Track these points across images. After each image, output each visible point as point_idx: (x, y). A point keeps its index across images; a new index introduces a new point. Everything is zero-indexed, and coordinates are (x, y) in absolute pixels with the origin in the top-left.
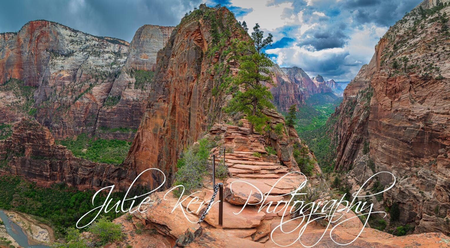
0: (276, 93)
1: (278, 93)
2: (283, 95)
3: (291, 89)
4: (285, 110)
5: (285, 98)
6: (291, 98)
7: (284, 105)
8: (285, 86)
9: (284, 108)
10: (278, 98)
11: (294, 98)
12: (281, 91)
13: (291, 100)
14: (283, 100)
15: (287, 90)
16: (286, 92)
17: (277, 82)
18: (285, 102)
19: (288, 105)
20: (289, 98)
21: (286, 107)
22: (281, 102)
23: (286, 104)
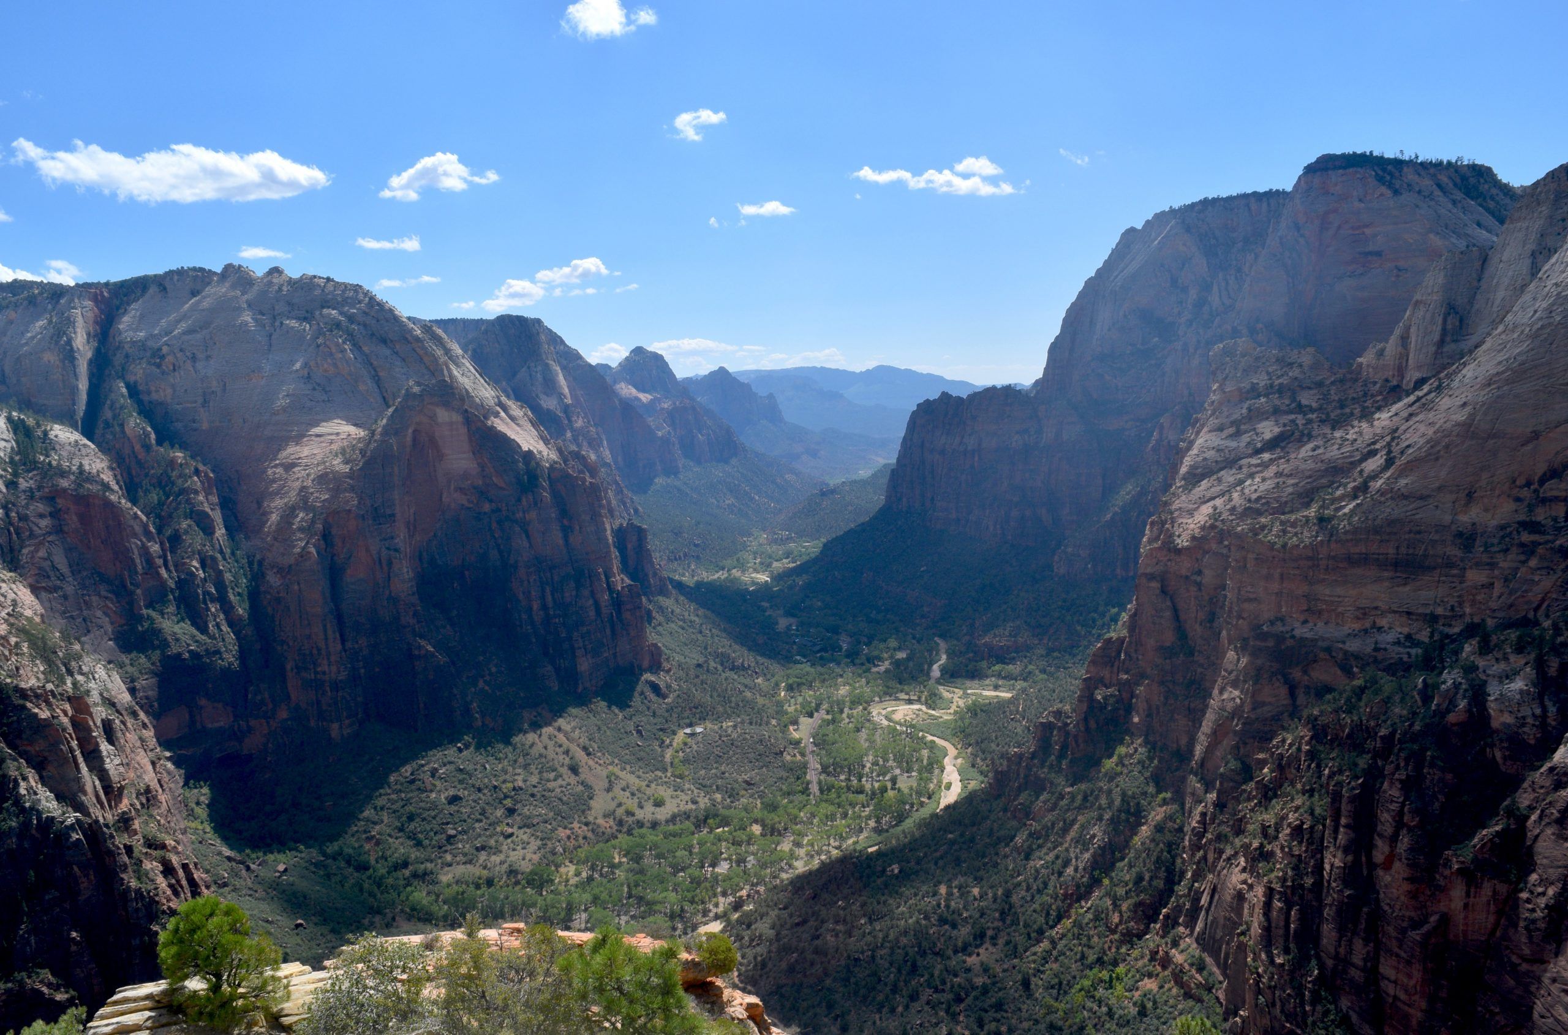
0: (484, 558)
1: (494, 555)
2: (537, 566)
3: (594, 517)
4: (572, 676)
5: (555, 590)
6: (601, 586)
7: (559, 642)
9: (560, 662)
12: (522, 543)
13: (605, 599)
14: (544, 607)
15: (566, 522)
16: (561, 542)
17: (482, 472)
18: (559, 616)
19: (588, 633)
20: (592, 584)
21: (578, 652)
22: (531, 621)
23: (570, 631)
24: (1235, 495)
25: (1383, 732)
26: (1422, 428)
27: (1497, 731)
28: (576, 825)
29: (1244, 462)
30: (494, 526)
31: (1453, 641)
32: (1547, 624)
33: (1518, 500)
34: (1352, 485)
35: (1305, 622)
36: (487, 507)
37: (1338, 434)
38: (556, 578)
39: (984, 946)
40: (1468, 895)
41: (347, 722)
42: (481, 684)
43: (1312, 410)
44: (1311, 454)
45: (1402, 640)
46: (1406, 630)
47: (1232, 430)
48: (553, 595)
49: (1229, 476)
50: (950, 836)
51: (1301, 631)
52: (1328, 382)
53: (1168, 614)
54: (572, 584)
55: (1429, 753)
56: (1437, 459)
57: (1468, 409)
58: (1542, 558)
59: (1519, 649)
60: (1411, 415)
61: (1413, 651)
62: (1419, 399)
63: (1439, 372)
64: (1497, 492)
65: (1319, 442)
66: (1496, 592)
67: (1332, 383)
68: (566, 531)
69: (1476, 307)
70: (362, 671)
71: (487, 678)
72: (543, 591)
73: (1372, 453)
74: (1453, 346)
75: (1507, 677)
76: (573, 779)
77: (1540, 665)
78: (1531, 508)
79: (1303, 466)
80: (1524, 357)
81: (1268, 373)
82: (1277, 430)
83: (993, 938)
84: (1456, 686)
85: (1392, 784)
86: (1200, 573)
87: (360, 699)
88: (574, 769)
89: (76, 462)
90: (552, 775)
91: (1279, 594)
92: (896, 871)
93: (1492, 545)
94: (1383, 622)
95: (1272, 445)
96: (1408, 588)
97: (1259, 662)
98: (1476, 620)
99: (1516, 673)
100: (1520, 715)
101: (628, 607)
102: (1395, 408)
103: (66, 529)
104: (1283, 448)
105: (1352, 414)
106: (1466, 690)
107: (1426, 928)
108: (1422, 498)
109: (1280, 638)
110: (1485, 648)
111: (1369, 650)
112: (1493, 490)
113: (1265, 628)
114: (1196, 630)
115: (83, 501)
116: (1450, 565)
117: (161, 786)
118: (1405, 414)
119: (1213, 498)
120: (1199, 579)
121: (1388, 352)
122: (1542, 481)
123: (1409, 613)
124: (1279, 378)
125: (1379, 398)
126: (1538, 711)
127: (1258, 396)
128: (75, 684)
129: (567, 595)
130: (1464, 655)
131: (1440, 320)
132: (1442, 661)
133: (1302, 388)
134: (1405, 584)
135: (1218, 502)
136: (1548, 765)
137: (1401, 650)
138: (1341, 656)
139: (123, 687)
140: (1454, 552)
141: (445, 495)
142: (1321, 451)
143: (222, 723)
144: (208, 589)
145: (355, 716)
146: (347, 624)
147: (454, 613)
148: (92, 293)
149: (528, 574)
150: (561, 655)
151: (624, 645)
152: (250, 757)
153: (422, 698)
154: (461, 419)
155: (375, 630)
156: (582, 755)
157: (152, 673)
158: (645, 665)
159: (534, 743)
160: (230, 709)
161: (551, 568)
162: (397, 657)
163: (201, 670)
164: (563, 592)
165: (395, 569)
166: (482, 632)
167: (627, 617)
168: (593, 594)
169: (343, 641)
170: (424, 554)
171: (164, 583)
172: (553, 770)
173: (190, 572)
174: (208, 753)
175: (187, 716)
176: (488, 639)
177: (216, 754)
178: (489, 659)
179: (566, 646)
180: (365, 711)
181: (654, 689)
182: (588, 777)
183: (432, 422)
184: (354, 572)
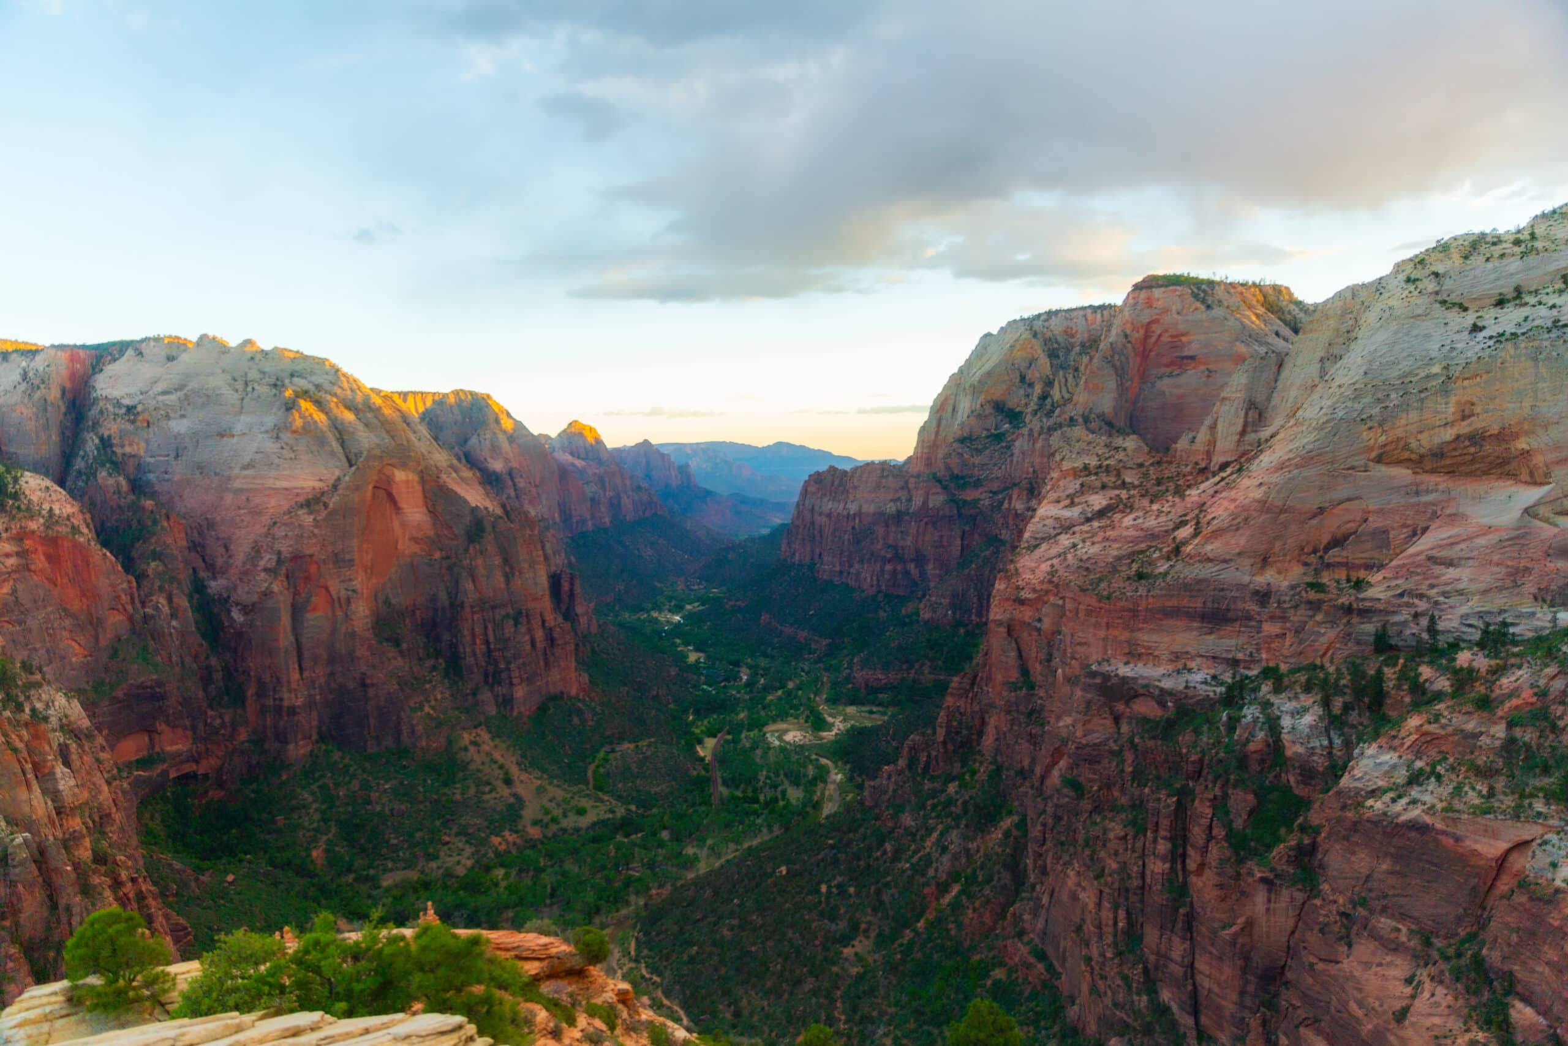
0: (434, 599)
1: (443, 596)
2: (484, 607)
3: (532, 564)
4: (507, 702)
5: (498, 627)
6: (536, 623)
7: (498, 672)
8: (491, 548)
9: (499, 690)
11: (551, 616)
12: (469, 586)
13: (539, 634)
14: (487, 642)
15: (507, 569)
16: (503, 586)
17: (434, 524)
18: (499, 650)
19: (524, 664)
20: (529, 622)
21: (515, 681)
22: (474, 654)
23: (508, 663)
24: (1069, 556)
25: (1193, 758)
26: (1226, 503)
27: (1291, 759)
28: (507, 833)
29: (1076, 529)
30: (445, 572)
31: (1252, 682)
32: (1332, 669)
33: (1306, 564)
34: (1165, 550)
35: (1126, 663)
36: (438, 555)
37: (1155, 507)
38: (497, 617)
39: (858, 939)
40: (1269, 901)
41: (301, 743)
42: (427, 709)
43: (1135, 487)
44: (1132, 523)
45: (1209, 680)
46: (1212, 672)
47: (1068, 502)
48: (494, 631)
49: (1065, 540)
50: (831, 842)
51: (1125, 671)
52: (1147, 464)
53: (1013, 654)
54: (511, 622)
55: (1232, 777)
56: (1237, 529)
57: (1263, 488)
58: (1327, 614)
59: (1308, 688)
60: (1216, 492)
61: (1218, 690)
62: (1223, 479)
63: (1241, 457)
64: (1288, 558)
65: (1140, 514)
66: (1287, 643)
67: (1152, 464)
68: (508, 578)
69: (1273, 403)
70: (318, 697)
71: (433, 703)
72: (486, 627)
73: (1183, 524)
74: (1253, 436)
75: (1298, 713)
76: (505, 792)
77: (1326, 703)
78: (1317, 572)
79: (1126, 533)
80: (1311, 446)
81: (1097, 455)
82: (1104, 503)
83: (866, 931)
84: (1256, 720)
85: (1201, 800)
86: (1040, 620)
87: (315, 723)
88: (508, 782)
89: (46, 506)
90: (487, 789)
91: (1105, 639)
92: (784, 872)
93: (1284, 602)
94: (1193, 665)
95: (1101, 514)
96: (1213, 637)
97: (1089, 696)
98: (1272, 664)
99: (1306, 710)
100: (1310, 746)
101: (559, 642)
102: (1202, 487)
103: (33, 567)
104: (1109, 518)
105: (1167, 491)
106: (1263, 723)
107: (1235, 929)
108: (1225, 561)
109: (1106, 677)
110: (1277, 690)
111: (1181, 687)
112: (1285, 555)
113: (1093, 667)
114: (1037, 670)
115: (52, 542)
116: (1249, 618)
117: (116, 805)
118: (1211, 491)
119: (1052, 559)
120: (1038, 625)
121: (1198, 440)
122: (1327, 548)
123: (1214, 657)
124: (1107, 459)
125: (1189, 478)
126: (1326, 743)
127: (1090, 474)
128: (33, 710)
129: (506, 631)
130: (1261, 694)
131: (1242, 413)
132: (1243, 698)
133: (1125, 468)
134: (1211, 633)
135: (1055, 561)
136: (1335, 789)
137: (1209, 688)
138: (1157, 692)
139: (84, 714)
140: (1252, 607)
141: (400, 543)
142: (1140, 521)
143: (180, 746)
144: (174, 623)
145: (310, 737)
146: (306, 654)
147: (405, 646)
148: (68, 354)
149: (473, 613)
150: (499, 683)
151: (555, 675)
152: (206, 776)
153: (372, 721)
154: (416, 478)
155: (331, 661)
156: (514, 771)
157: (114, 700)
158: (573, 692)
159: (472, 760)
160: (189, 733)
161: (493, 608)
162: (352, 685)
163: (163, 697)
164: (503, 629)
165: (353, 607)
166: (429, 663)
167: (558, 651)
168: (530, 630)
169: (301, 669)
170: (380, 594)
171: (131, 618)
172: (489, 784)
173: (157, 608)
174: (164, 774)
175: (147, 739)
176: (434, 668)
177: (173, 775)
178: (434, 687)
179: (504, 675)
180: (319, 733)
181: (580, 713)
182: (520, 789)
183: (390, 480)
184: (314, 609)
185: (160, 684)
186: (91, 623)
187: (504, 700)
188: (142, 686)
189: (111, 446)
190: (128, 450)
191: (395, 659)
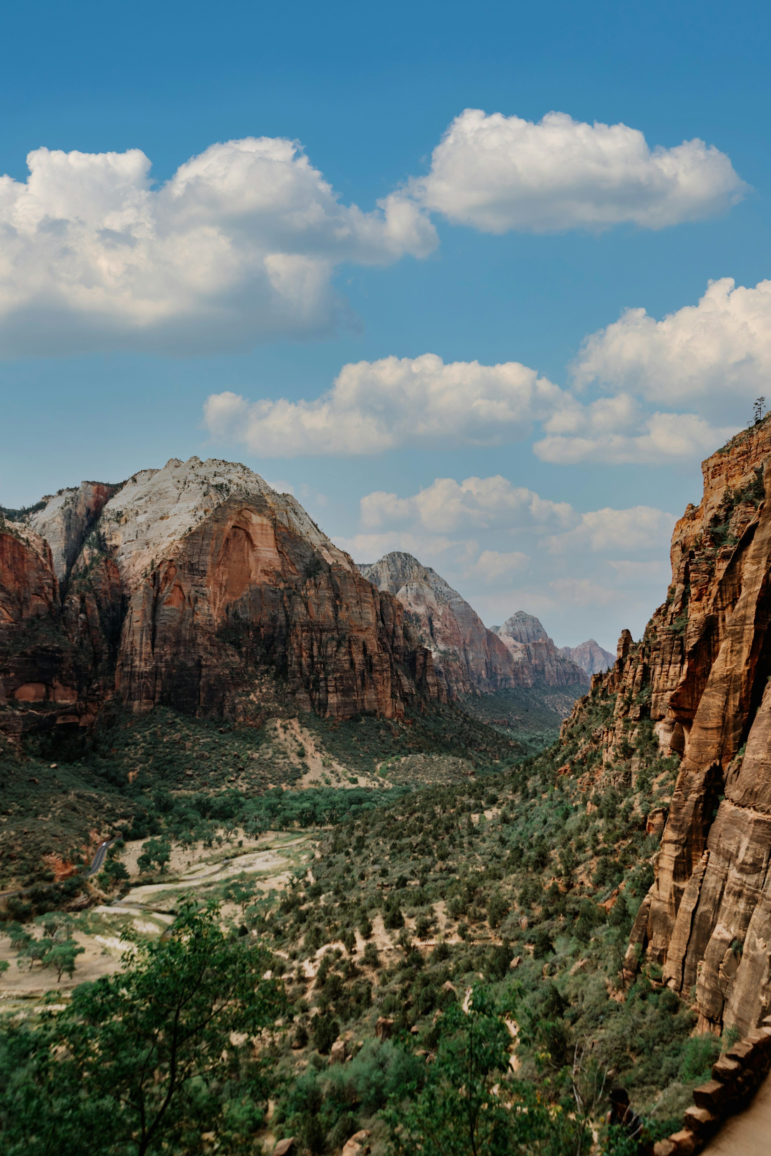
0: (274, 619)
1: (281, 618)
2: (310, 627)
4: (323, 705)
5: (322, 645)
6: (358, 649)
7: (317, 681)
8: (324, 584)
9: (317, 695)
10: (286, 642)
11: (373, 646)
12: (302, 609)
13: (359, 658)
14: (311, 656)
15: (338, 603)
16: (331, 614)
17: (282, 562)
18: (321, 663)
19: (341, 678)
20: (350, 647)
21: (331, 689)
22: (300, 664)
23: (327, 674)
28: (284, 785)
30: (285, 599)
36: (282, 586)
38: (324, 637)
41: (146, 701)
42: (252, 696)
48: (319, 648)
54: (335, 643)
68: (336, 608)
70: (163, 669)
71: (258, 693)
72: (312, 645)
76: (296, 761)
87: (159, 688)
88: (302, 754)
90: (281, 756)
101: (378, 668)
129: (329, 649)
141: (253, 572)
143: (68, 701)
144: (82, 616)
145: (153, 698)
146: (158, 635)
147: (244, 649)
148: (95, 487)
149: (303, 631)
150: (318, 690)
151: (370, 695)
152: (84, 728)
153: (203, 695)
154: (270, 524)
155: (177, 643)
156: (310, 749)
157: (23, 654)
158: (388, 713)
159: (277, 737)
160: (75, 692)
161: (322, 631)
162: (190, 664)
163: (61, 661)
164: (327, 647)
165: (199, 605)
166: (263, 668)
167: (376, 676)
168: (350, 653)
169: (153, 647)
170: (231, 609)
171: (50, 604)
172: (284, 753)
173: (71, 603)
174: (53, 718)
175: (44, 690)
176: (267, 671)
177: (59, 721)
178: (262, 684)
179: (322, 684)
180: (161, 698)
181: (388, 728)
182: (309, 762)
183: (248, 522)
184: (169, 602)
185: (59, 650)
186: (19, 600)
187: (320, 704)
188: (45, 649)
189: (105, 540)
190: (114, 542)
191: (233, 656)
